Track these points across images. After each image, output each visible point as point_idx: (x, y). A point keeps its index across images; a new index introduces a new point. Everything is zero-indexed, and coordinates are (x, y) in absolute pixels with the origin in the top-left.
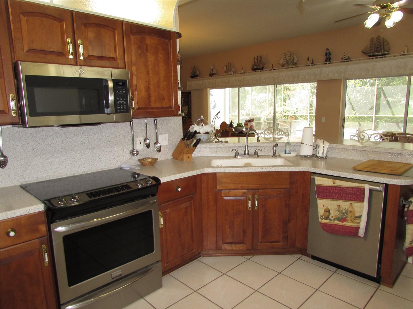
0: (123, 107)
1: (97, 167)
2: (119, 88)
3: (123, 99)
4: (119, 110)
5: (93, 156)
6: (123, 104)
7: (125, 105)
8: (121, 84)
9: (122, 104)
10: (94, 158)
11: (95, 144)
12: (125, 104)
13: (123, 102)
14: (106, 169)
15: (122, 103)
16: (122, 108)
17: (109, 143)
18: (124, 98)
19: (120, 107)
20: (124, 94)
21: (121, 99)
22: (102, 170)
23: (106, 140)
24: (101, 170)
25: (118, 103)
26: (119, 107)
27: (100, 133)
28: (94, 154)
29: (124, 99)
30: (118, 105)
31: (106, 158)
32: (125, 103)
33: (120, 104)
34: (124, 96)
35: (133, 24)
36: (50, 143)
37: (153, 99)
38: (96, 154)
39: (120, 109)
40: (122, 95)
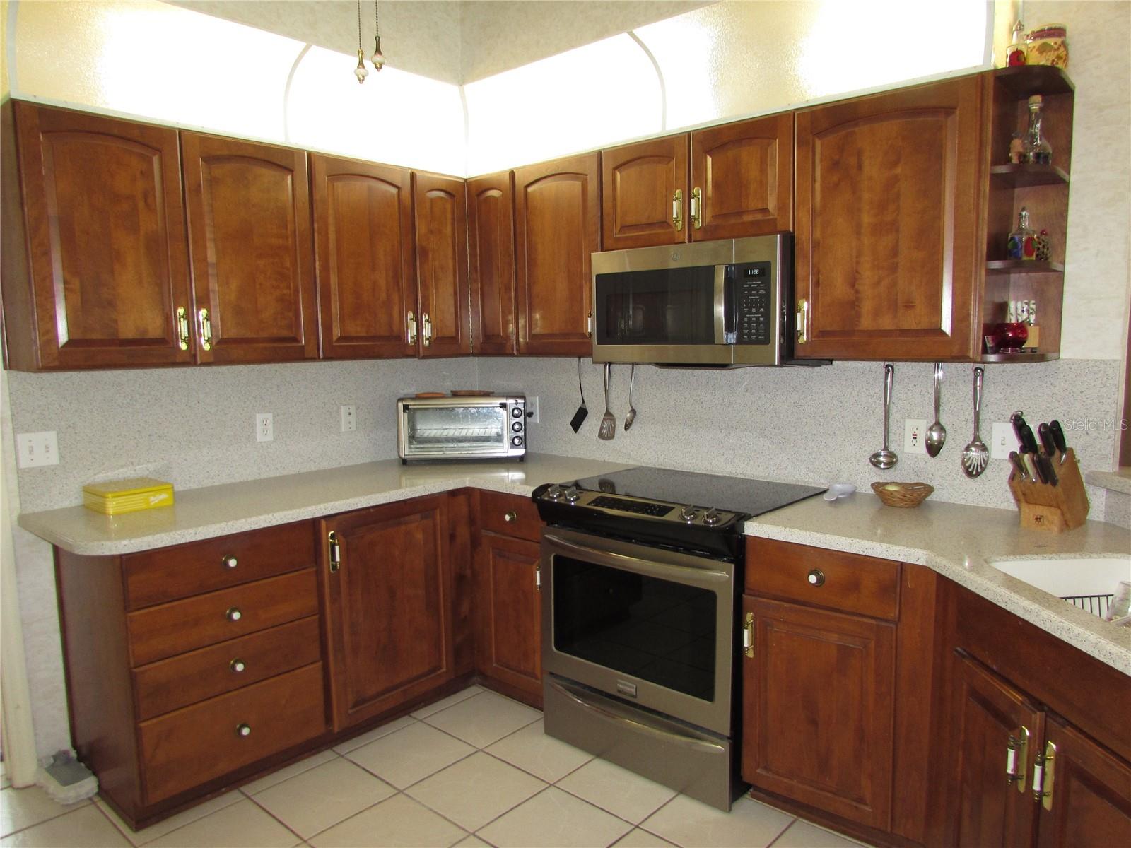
0: (757, 330)
1: (787, 472)
2: (750, 285)
3: (758, 309)
4: (746, 337)
5: (780, 443)
6: (758, 322)
7: (761, 326)
8: (757, 272)
9: (754, 323)
10: (781, 448)
11: (787, 417)
12: (762, 322)
13: (757, 318)
14: (807, 485)
15: (754, 319)
16: (754, 331)
17: (822, 421)
18: (761, 306)
19: (750, 328)
20: (762, 297)
21: (754, 310)
22: (797, 483)
23: (816, 410)
24: (794, 483)
25: (746, 319)
26: (746, 329)
27: (803, 392)
28: (784, 441)
29: (762, 310)
30: (746, 325)
31: (810, 457)
32: (761, 319)
33: (750, 322)
34: (761, 302)
35: (822, 107)
36: (701, 400)
37: (867, 306)
38: (788, 440)
39: (749, 335)
40: (756, 299)
